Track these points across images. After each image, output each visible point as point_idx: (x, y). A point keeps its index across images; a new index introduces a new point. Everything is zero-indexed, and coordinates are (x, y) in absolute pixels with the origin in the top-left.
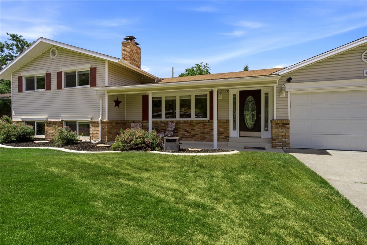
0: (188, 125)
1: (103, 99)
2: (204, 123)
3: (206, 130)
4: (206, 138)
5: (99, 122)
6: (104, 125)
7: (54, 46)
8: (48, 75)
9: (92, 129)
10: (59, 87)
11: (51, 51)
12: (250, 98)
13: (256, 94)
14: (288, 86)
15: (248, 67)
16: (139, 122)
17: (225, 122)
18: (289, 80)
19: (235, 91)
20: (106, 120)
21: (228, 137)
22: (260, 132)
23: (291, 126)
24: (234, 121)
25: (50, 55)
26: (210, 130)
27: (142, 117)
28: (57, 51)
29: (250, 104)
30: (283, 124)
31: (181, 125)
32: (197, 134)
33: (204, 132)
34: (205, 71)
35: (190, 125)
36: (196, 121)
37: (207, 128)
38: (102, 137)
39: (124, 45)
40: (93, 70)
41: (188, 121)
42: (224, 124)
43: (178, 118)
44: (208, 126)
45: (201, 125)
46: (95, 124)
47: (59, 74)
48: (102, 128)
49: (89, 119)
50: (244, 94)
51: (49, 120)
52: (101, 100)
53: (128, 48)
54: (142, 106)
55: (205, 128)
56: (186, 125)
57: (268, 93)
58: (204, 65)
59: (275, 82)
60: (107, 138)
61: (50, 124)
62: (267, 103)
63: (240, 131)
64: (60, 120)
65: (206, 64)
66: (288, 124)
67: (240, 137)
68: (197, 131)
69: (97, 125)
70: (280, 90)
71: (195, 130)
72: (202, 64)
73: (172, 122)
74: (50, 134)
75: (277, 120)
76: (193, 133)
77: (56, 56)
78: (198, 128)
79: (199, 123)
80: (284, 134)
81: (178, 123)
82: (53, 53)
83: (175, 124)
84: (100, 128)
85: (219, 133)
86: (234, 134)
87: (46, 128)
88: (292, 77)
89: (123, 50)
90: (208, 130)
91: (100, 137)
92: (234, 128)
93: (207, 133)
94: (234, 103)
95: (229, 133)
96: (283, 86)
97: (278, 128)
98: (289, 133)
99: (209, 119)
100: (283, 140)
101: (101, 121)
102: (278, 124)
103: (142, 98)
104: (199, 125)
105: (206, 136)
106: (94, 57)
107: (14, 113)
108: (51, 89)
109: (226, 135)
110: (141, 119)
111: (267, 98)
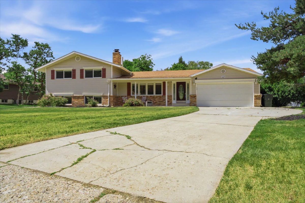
0: (152, 98)
1: (110, 85)
2: (160, 97)
3: (161, 100)
4: (161, 104)
5: (108, 96)
6: (110, 97)
7: (78, 55)
8: (74, 71)
9: (103, 100)
10: (82, 77)
11: (76, 57)
12: (181, 85)
13: (184, 84)
14: (196, 81)
15: (182, 58)
16: (126, 96)
17: (170, 96)
18: (196, 79)
19: (175, 82)
20: (112, 95)
21: (172, 103)
22: (185, 101)
23: (197, 97)
24: (174, 96)
25: (76, 59)
26: (163, 100)
27: (127, 94)
28: (80, 57)
29: (181, 88)
30: (194, 96)
31: (148, 98)
32: (157, 102)
33: (160, 101)
34: (149, 61)
35: (153, 98)
36: (156, 96)
37: (162, 99)
38: (109, 104)
39: (114, 54)
40: (104, 70)
41: (152, 96)
42: (170, 97)
43: (147, 94)
44: (162, 98)
45: (159, 98)
46: (106, 97)
47: (82, 71)
48: (110, 99)
49: (102, 95)
50: (178, 84)
51: (74, 95)
52: (109, 85)
53: (117, 56)
54: (127, 88)
55: (161, 99)
56: (151, 98)
57: (188, 84)
58: (148, 56)
59: (190, 80)
60: (112, 104)
61: (75, 97)
62: (188, 88)
63: (177, 100)
64: (83, 95)
65: (150, 55)
66: (196, 97)
67: (177, 103)
68: (157, 101)
69: (107, 98)
70: (193, 83)
71: (156, 100)
72: (146, 55)
73: (144, 96)
74: (75, 103)
75: (192, 95)
76: (155, 102)
77: (79, 60)
78: (157, 99)
79: (158, 97)
80: (194, 101)
81: (147, 97)
82: (78, 59)
83: (146, 97)
84: (108, 99)
85: (168, 101)
86: (174, 102)
87: (73, 100)
88: (197, 77)
89: (114, 57)
90: (162, 100)
91: (108, 103)
92: (174, 99)
93: (162, 102)
94: (174, 88)
95: (172, 101)
96: (194, 81)
97: (192, 98)
98: (196, 100)
99: (162, 95)
100: (194, 103)
101: (109, 95)
102: (192, 96)
103: (127, 84)
104: (158, 98)
105: (161, 103)
106: (104, 63)
107: (47, 91)
108: (76, 78)
109: (170, 102)
110: (127, 95)
111: (188, 85)
